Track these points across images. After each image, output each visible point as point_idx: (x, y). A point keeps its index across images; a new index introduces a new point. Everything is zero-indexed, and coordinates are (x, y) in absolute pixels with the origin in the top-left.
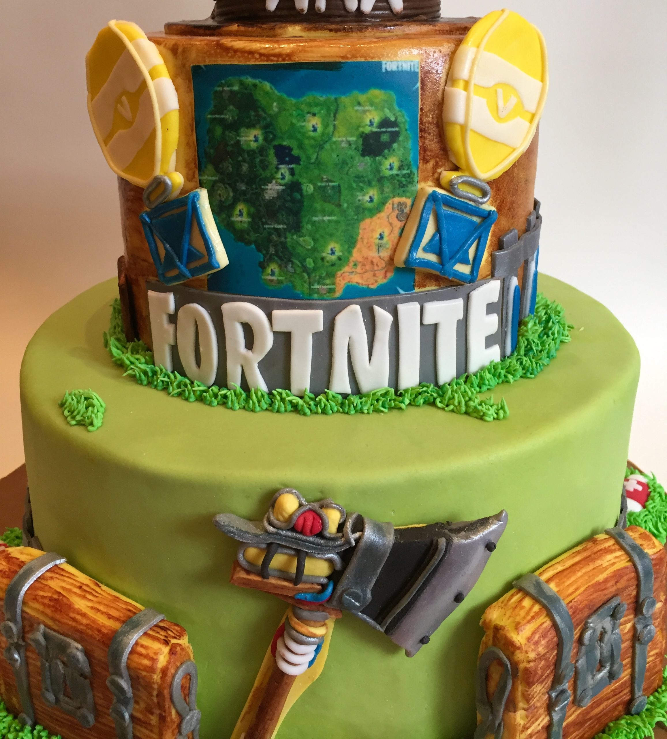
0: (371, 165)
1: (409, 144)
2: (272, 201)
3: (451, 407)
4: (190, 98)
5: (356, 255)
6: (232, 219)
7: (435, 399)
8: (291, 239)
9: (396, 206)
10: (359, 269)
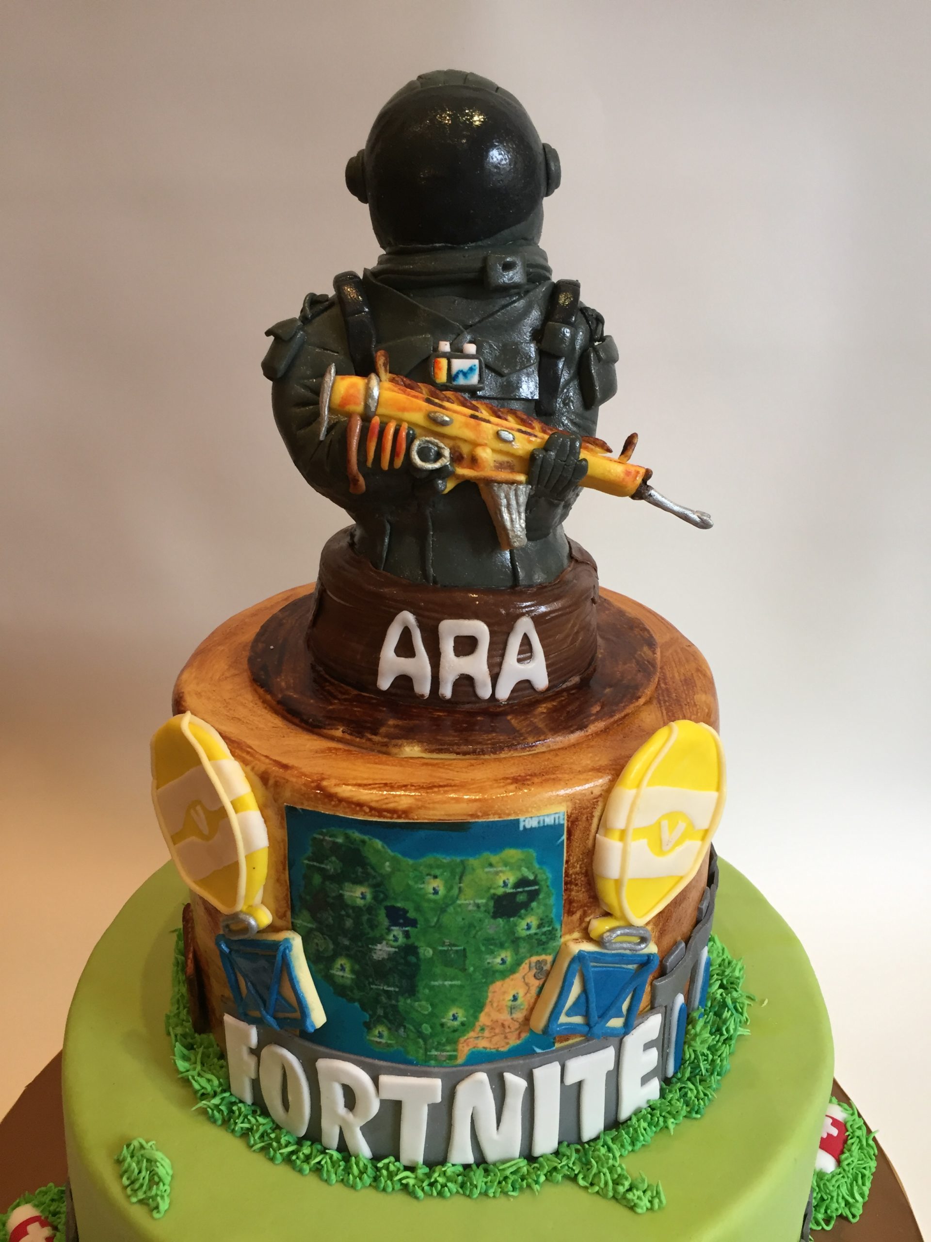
0: (504, 927)
1: (552, 901)
2: (381, 962)
3: (596, 1188)
4: (282, 834)
5: (483, 1019)
6: (332, 972)
7: (576, 1175)
8: (403, 1003)
9: (533, 964)
10: (487, 1033)
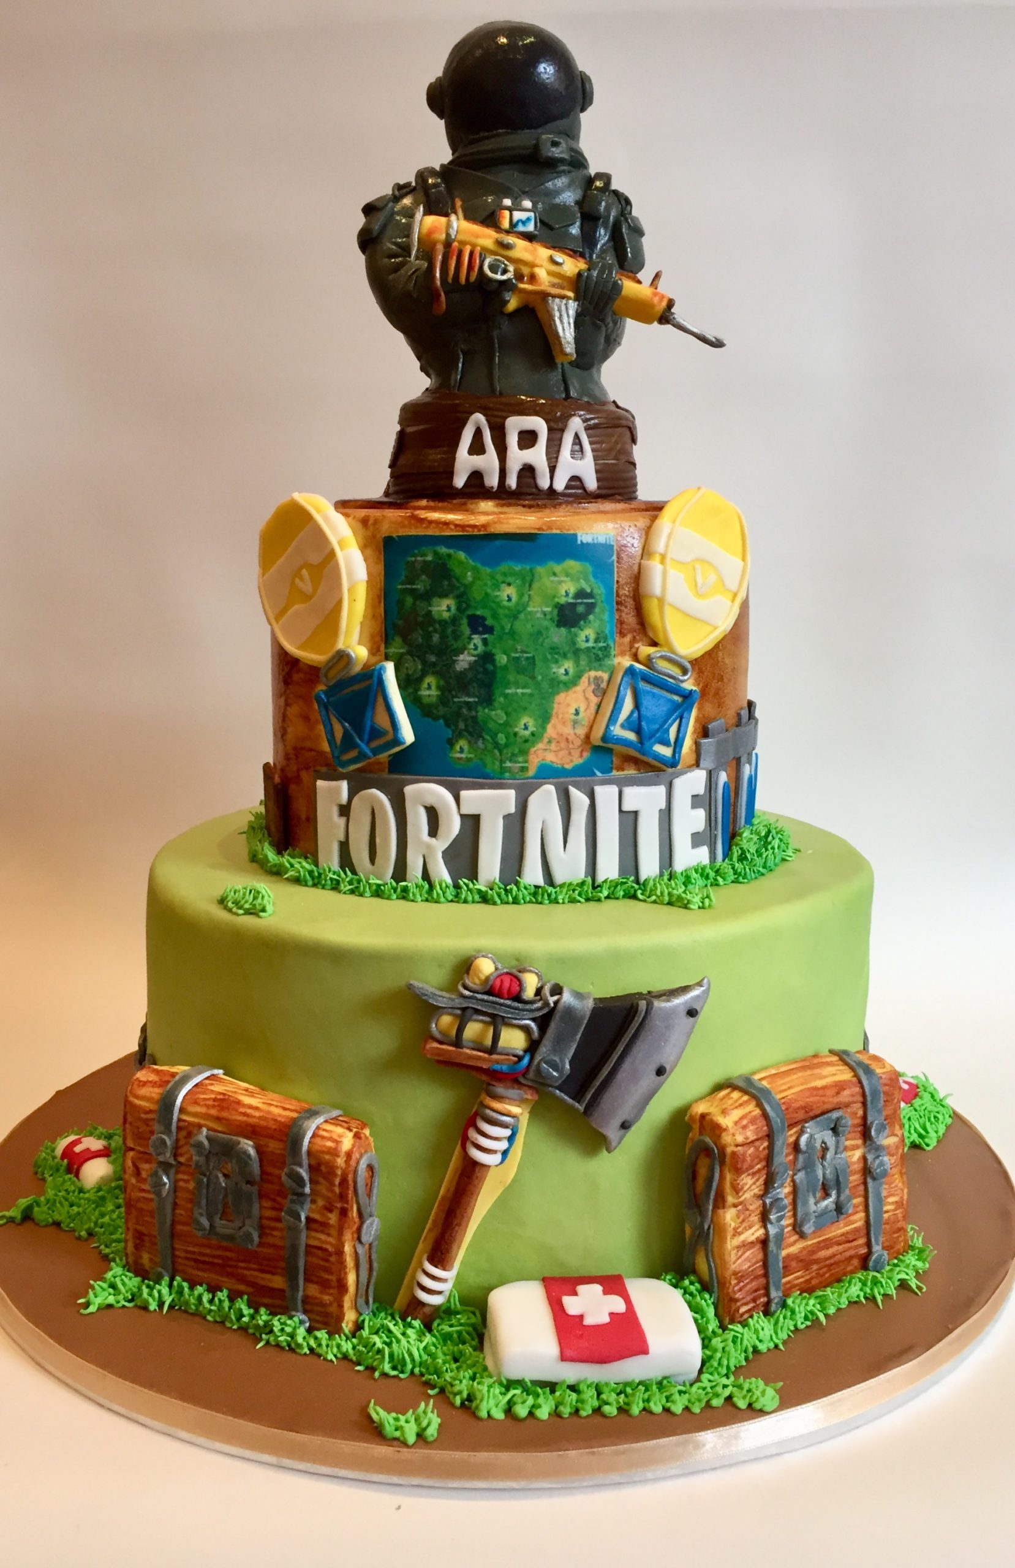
0: (566, 637)
1: (606, 616)
2: (463, 673)
3: (654, 898)
4: (380, 568)
5: (550, 731)
6: (419, 693)
7: (635, 891)
8: (482, 712)
9: (592, 680)
10: (553, 746)
